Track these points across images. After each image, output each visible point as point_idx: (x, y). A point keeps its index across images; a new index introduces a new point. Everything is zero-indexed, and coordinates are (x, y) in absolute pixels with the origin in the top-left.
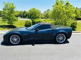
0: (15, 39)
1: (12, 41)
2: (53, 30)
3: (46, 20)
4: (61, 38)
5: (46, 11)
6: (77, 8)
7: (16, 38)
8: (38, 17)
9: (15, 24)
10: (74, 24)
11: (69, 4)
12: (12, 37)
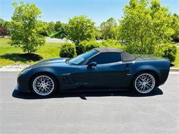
0: (44, 85)
1: (38, 88)
2: (127, 64)
3: (107, 43)
4: (144, 83)
5: (106, 21)
6: (175, 15)
7: (46, 82)
8: (89, 36)
9: (39, 51)
10: (170, 51)
11: (159, 6)
12: (38, 80)
